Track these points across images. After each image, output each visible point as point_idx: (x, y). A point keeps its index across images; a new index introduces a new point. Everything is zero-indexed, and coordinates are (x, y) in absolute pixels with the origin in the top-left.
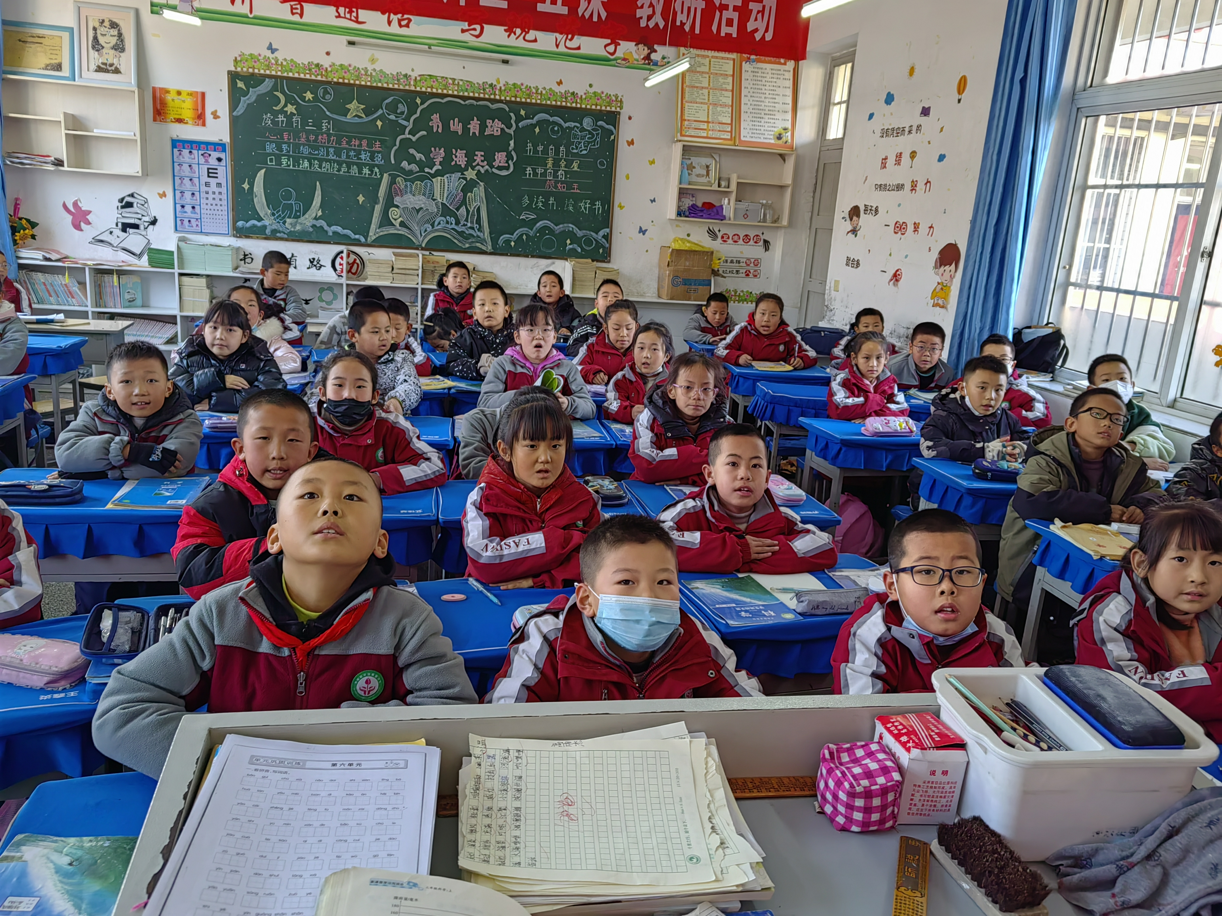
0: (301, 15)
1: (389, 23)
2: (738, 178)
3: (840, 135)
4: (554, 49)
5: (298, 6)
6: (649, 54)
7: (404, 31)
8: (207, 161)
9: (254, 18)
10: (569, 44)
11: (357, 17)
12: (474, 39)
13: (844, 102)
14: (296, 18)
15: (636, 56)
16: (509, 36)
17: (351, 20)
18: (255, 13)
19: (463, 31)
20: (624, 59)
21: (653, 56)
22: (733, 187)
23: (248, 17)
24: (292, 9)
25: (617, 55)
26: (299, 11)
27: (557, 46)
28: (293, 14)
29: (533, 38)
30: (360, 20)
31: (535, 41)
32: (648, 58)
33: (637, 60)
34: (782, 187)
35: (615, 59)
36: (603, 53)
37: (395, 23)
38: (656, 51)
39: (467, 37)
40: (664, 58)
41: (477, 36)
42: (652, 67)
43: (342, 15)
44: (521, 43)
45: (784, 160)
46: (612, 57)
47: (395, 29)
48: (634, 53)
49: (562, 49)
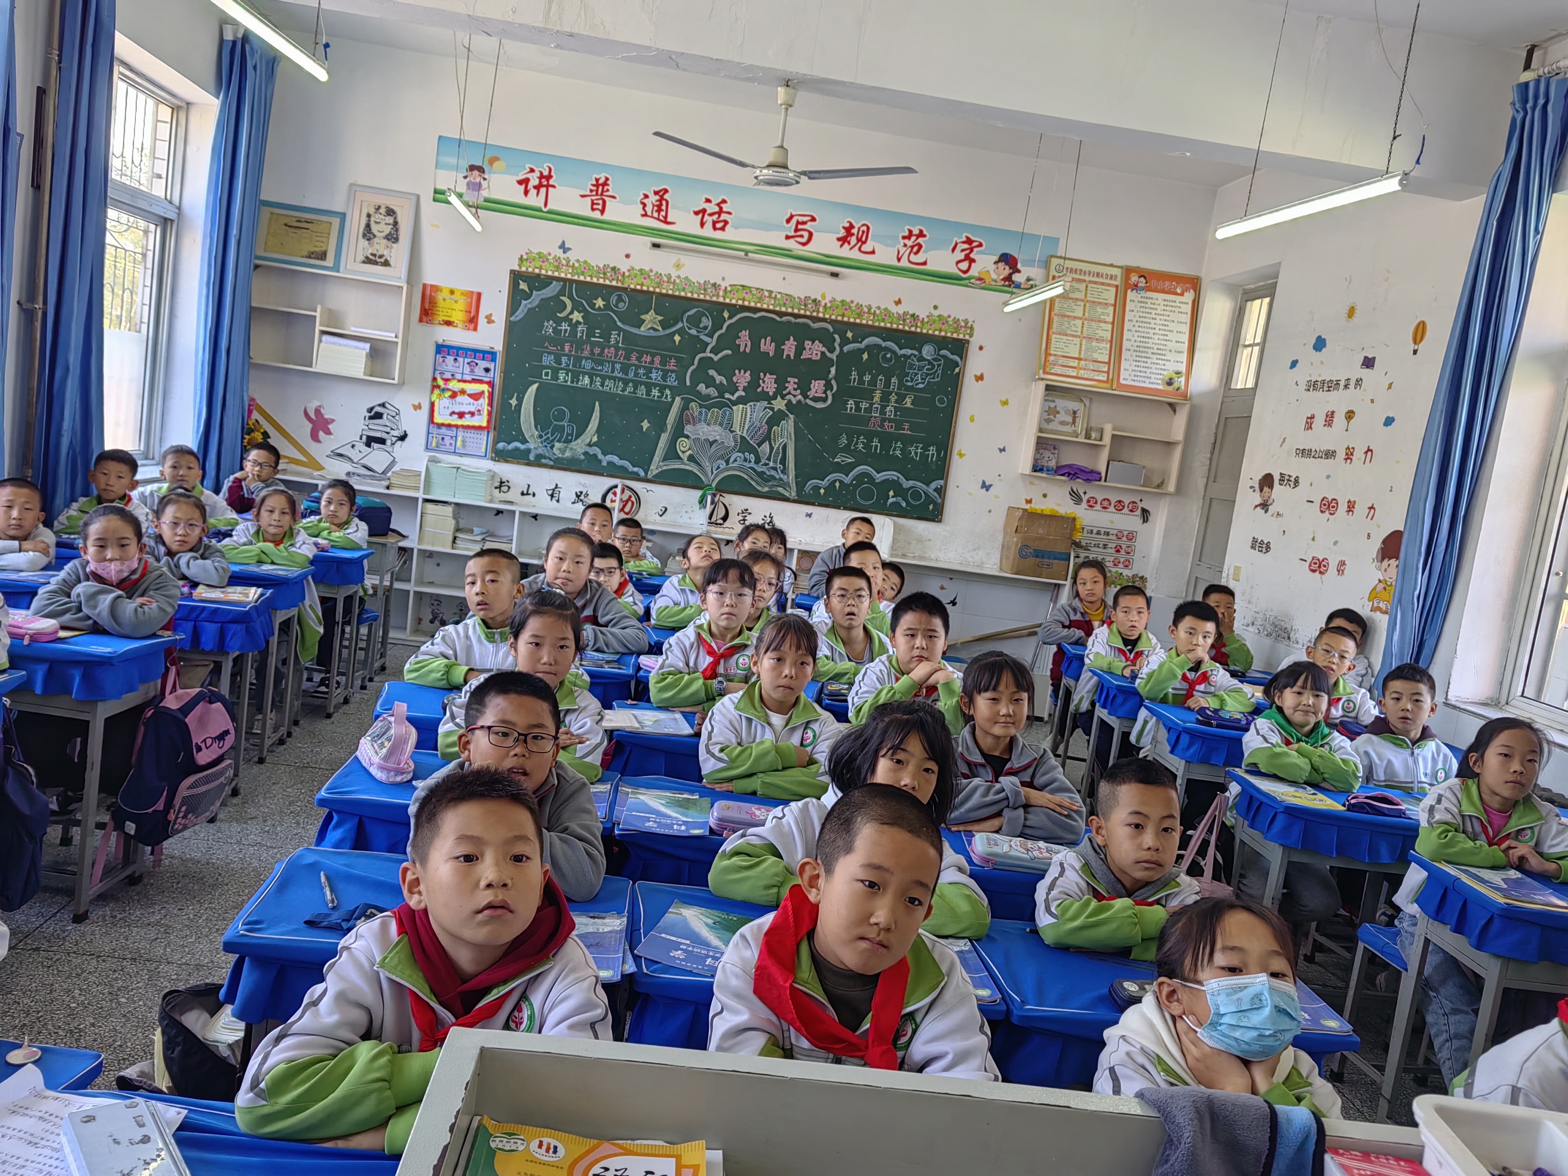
0: (602, 211)
1: (702, 224)
2: (1114, 429)
3: (1250, 384)
4: (895, 263)
5: (600, 202)
6: (1011, 275)
7: (719, 235)
8: (472, 371)
9: (549, 212)
10: (913, 258)
11: (666, 217)
12: (801, 247)
13: (1257, 344)
14: (597, 215)
15: (994, 276)
16: (841, 246)
17: (658, 219)
18: (550, 206)
19: (788, 237)
20: (980, 279)
21: (1016, 277)
22: (1107, 440)
23: (541, 211)
24: (593, 204)
25: (970, 273)
26: (600, 207)
27: (899, 260)
28: (593, 209)
29: (871, 250)
30: (669, 220)
31: (873, 252)
32: (1008, 278)
33: (995, 281)
34: (1170, 444)
35: (969, 279)
36: (954, 270)
37: (709, 225)
38: (1019, 271)
39: (792, 244)
40: (1028, 280)
41: (804, 244)
42: (1015, 290)
43: (649, 213)
44: (855, 254)
45: (1175, 411)
46: (964, 276)
47: (708, 231)
48: (992, 273)
49: (904, 263)
